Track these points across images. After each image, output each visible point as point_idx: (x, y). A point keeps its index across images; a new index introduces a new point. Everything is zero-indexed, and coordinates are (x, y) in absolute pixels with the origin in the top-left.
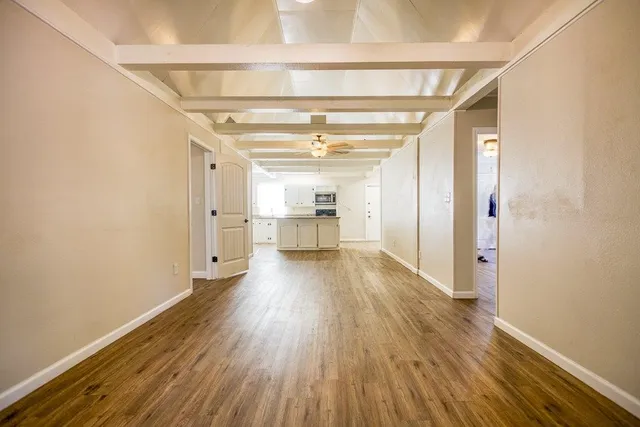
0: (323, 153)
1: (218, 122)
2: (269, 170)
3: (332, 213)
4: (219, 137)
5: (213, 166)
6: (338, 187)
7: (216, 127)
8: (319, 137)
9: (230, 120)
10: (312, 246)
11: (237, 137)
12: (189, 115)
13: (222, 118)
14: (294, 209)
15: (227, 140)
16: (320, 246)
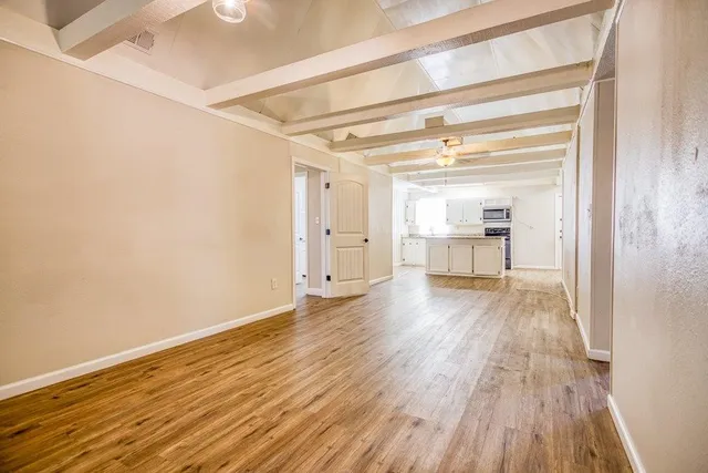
0: (451, 161)
1: (336, 140)
2: (423, 184)
3: (505, 233)
4: (339, 155)
5: (328, 186)
6: (514, 199)
7: (333, 145)
8: (446, 141)
9: (350, 136)
10: (467, 272)
11: (366, 152)
12: (292, 138)
13: (341, 135)
14: (458, 227)
15: (350, 158)
16: (476, 272)
